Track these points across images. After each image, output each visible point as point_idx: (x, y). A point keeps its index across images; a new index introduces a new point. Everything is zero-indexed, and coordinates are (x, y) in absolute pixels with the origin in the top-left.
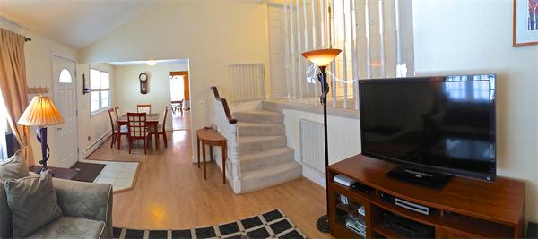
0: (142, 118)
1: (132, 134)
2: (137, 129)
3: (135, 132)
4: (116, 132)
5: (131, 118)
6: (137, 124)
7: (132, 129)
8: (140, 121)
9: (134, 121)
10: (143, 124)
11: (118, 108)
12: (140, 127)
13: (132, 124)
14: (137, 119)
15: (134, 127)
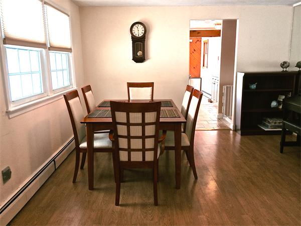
0: (150, 117)
1: (123, 156)
2: (136, 144)
3: (129, 150)
4: (84, 145)
5: (121, 116)
6: (136, 131)
7: (123, 143)
8: (143, 124)
9: (128, 124)
10: (150, 130)
11: (88, 88)
12: (143, 137)
13: (122, 130)
14: (136, 117)
15: (129, 137)
